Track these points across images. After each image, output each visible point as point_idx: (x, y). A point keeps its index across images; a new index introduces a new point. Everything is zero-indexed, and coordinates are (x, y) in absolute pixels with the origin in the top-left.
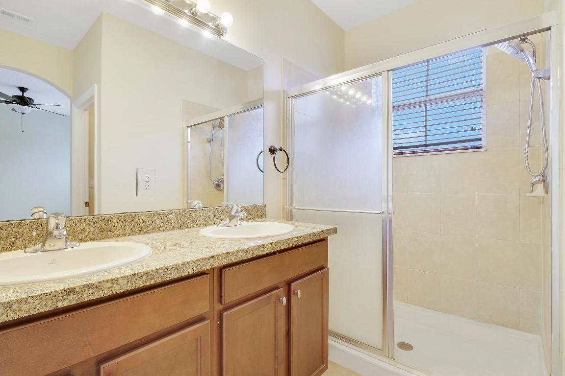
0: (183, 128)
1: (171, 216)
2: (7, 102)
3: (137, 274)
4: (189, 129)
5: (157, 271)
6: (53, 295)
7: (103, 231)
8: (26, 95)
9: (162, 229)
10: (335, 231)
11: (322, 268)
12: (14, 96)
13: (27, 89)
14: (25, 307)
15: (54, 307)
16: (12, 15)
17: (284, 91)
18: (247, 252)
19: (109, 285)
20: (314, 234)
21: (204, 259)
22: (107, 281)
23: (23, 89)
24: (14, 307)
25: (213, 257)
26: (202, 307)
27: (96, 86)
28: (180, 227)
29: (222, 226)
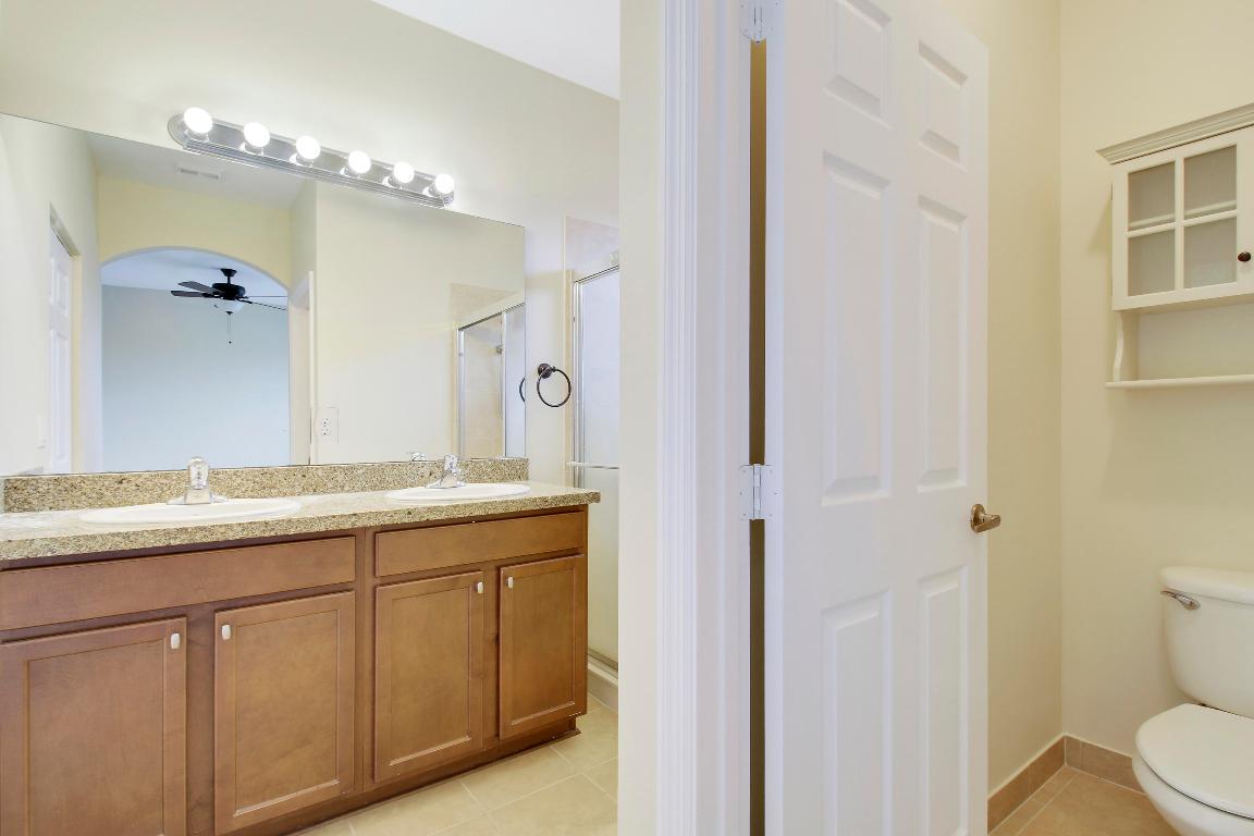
0: (453, 332)
1: (360, 472)
2: (206, 295)
3: (255, 523)
4: (462, 333)
5: (278, 522)
6: (167, 533)
7: (264, 488)
8: (234, 281)
9: (346, 488)
10: (596, 497)
11: (574, 552)
12: (217, 286)
13: (235, 271)
14: (141, 540)
15: (167, 543)
16: (195, 173)
17: (568, 271)
18: (410, 513)
19: (222, 530)
20: (545, 500)
21: (342, 516)
22: (221, 526)
23: (229, 273)
24: (131, 538)
25: (355, 515)
26: (345, 574)
27: (311, 273)
28: (374, 488)
29: (431, 487)
